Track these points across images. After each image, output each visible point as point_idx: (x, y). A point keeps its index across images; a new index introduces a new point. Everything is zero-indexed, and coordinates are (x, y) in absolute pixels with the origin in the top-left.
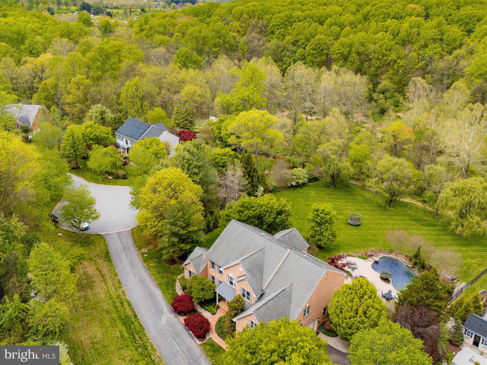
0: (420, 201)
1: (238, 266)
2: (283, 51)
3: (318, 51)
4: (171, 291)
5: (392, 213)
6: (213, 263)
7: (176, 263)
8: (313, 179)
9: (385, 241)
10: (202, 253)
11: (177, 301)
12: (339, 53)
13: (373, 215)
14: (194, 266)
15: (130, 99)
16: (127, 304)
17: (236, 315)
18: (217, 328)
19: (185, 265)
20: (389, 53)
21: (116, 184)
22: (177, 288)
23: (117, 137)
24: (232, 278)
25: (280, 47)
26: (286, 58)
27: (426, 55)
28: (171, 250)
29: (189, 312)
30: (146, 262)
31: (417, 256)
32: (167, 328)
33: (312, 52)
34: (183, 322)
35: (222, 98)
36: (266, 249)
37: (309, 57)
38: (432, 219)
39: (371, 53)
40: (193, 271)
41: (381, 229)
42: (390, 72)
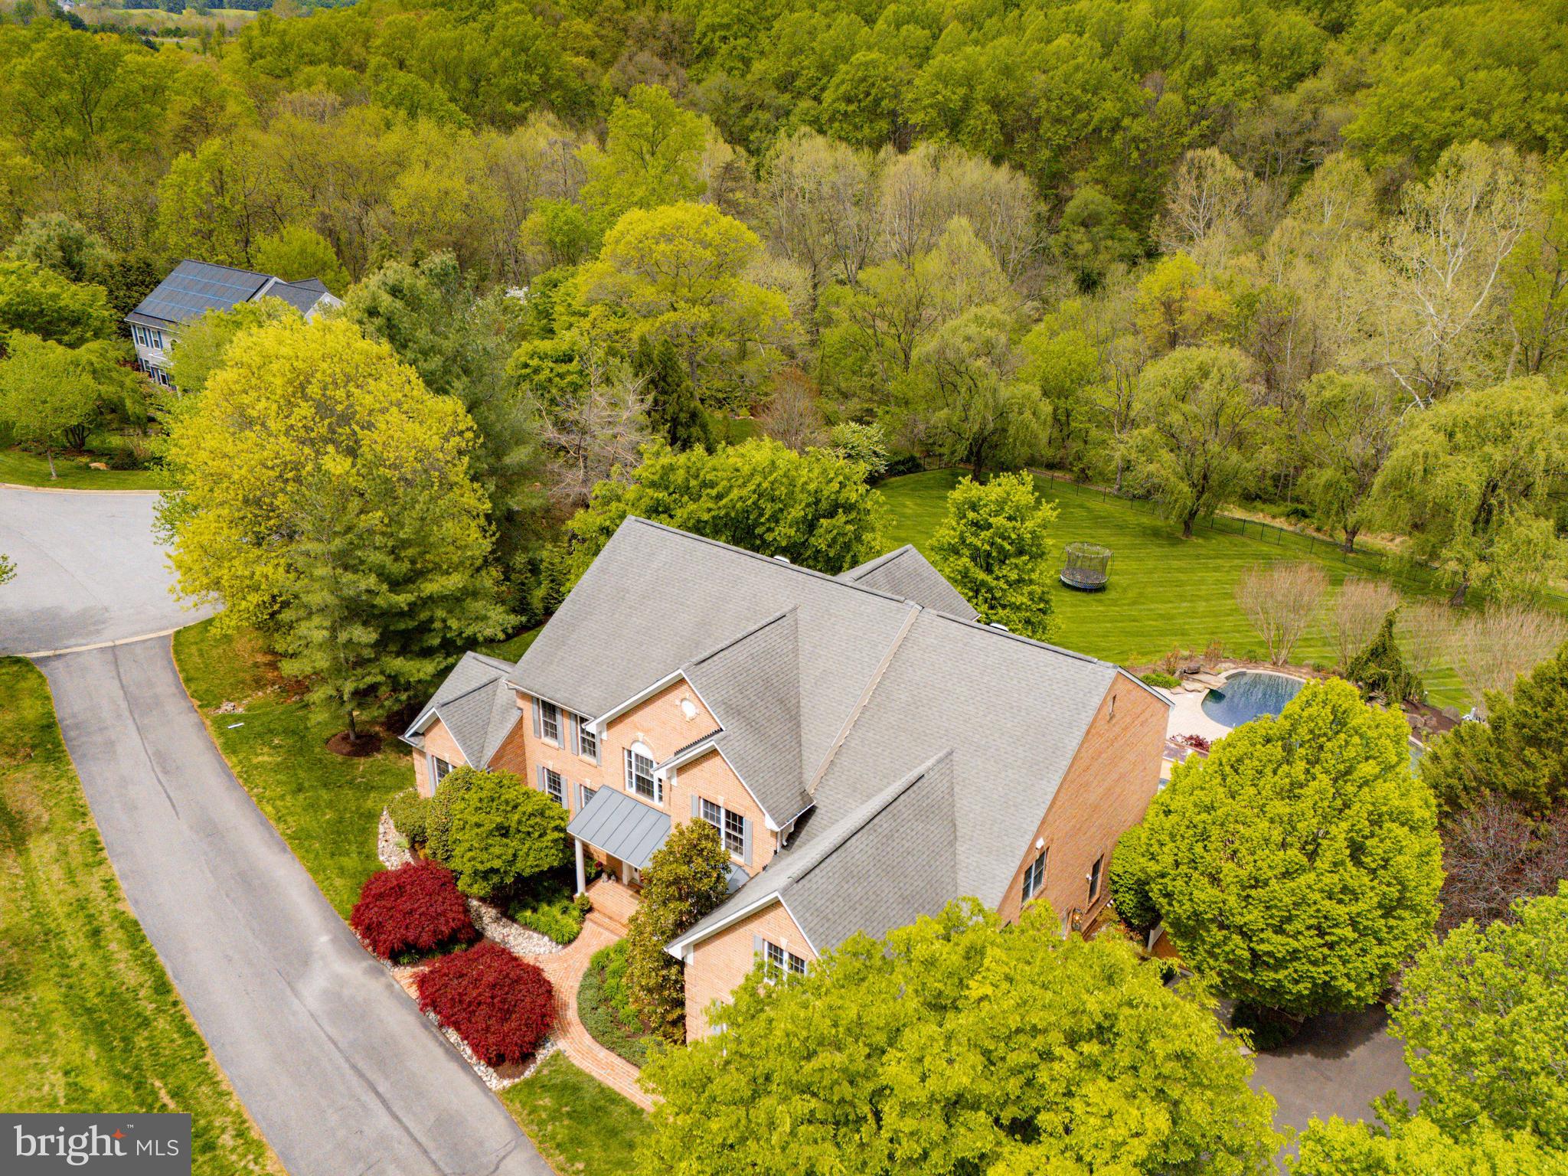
0: (1281, 515)
1: (674, 697)
2: (747, 109)
3: (863, 104)
4: (351, 862)
5: (1203, 552)
6: (550, 709)
7: (378, 750)
8: (903, 463)
9: (1213, 633)
10: (494, 673)
11: (380, 896)
12: (931, 106)
13: (1140, 560)
14: (460, 733)
15: (194, 223)
16: (120, 934)
17: (681, 927)
18: (588, 1006)
19: (416, 734)
20: (1095, 100)
21: (123, 485)
22: (381, 844)
23: (137, 334)
24: (649, 763)
25: (737, 99)
26: (758, 134)
27: (1213, 98)
28: (349, 687)
29: (444, 945)
30: (234, 752)
31: (1380, 652)
32: (330, 1030)
33: (842, 107)
34: (413, 993)
35: (550, 214)
36: (802, 615)
37: (836, 125)
38: (1340, 565)
39: (1037, 100)
40: (458, 758)
41: (1182, 597)
42: (1102, 161)
